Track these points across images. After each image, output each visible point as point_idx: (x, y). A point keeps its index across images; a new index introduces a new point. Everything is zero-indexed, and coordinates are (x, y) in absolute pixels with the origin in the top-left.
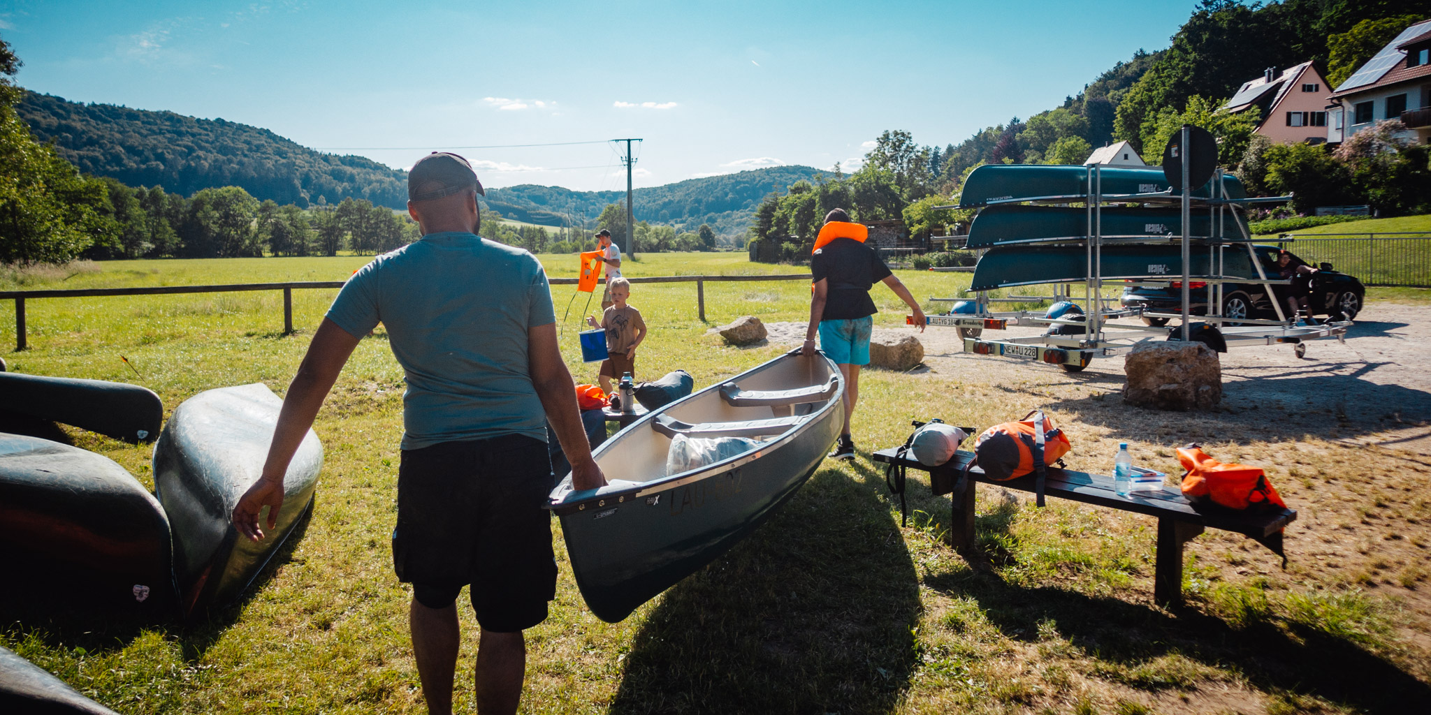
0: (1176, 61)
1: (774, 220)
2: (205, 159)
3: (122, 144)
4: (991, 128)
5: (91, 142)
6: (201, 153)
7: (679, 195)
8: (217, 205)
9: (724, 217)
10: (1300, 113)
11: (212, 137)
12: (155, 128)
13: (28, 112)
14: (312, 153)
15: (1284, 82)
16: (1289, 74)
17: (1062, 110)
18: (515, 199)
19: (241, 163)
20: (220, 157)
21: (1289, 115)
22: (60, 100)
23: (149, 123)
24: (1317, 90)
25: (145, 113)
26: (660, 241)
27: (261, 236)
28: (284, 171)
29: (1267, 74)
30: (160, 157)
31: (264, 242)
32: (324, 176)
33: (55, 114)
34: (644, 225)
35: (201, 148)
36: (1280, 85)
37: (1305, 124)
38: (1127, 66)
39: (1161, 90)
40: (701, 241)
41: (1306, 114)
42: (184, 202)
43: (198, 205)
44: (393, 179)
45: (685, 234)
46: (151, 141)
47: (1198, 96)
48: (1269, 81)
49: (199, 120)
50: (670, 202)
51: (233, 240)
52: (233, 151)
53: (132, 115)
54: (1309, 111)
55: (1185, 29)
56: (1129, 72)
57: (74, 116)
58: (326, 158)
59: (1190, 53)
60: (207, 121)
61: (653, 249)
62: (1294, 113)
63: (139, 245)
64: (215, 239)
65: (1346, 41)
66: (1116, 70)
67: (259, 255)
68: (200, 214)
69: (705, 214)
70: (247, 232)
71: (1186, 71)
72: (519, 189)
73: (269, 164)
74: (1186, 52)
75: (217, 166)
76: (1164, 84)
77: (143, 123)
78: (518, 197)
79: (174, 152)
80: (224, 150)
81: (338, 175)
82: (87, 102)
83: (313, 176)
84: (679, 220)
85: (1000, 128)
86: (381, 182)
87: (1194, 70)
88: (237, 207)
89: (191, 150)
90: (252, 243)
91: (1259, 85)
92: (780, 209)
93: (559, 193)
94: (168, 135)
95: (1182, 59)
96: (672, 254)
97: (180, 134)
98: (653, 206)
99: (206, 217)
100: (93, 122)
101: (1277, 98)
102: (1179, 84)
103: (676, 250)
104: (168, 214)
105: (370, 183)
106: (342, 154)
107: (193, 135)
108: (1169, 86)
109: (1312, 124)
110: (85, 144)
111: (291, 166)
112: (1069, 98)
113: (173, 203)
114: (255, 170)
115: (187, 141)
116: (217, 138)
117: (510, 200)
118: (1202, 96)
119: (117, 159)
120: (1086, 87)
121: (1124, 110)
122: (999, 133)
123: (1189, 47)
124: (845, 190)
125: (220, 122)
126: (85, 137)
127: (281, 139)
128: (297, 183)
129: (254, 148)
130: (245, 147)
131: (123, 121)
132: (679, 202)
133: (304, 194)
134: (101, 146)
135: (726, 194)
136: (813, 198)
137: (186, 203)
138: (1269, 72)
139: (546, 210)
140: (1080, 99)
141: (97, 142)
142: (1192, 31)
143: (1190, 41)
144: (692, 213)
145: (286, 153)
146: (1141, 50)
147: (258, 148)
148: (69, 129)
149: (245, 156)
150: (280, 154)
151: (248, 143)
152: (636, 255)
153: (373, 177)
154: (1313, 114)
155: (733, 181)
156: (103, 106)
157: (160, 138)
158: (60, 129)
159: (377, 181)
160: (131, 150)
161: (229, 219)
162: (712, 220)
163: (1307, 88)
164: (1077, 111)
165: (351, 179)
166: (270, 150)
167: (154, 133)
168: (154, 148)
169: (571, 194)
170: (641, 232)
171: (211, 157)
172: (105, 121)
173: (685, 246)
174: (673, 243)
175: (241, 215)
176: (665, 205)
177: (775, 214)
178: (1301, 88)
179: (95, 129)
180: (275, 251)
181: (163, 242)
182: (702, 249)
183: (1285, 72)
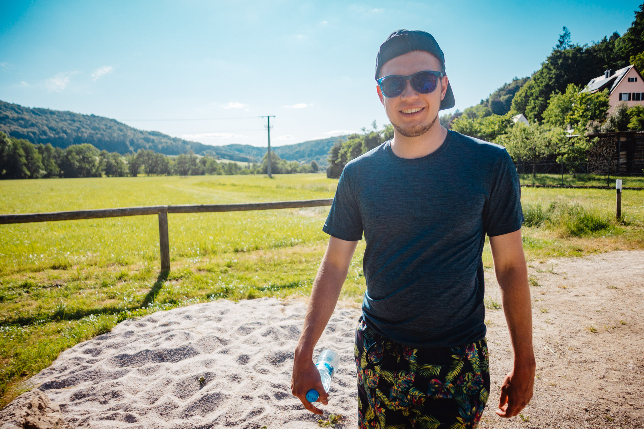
0: (545, 74)
1: (339, 155)
2: (86, 133)
3: (47, 126)
4: (446, 115)
5: (33, 125)
6: (84, 130)
7: (303, 148)
8: (79, 152)
9: (323, 158)
10: (627, 94)
11: (89, 122)
12: (62, 118)
13: (4, 111)
14: (135, 130)
15: (617, 77)
16: (619, 73)
17: (480, 106)
18: (228, 150)
19: (102, 134)
20: (93, 132)
21: (621, 95)
22: (19, 106)
23: (60, 116)
24: (636, 81)
25: (59, 112)
26: (292, 169)
27: (100, 167)
28: (122, 138)
29: (606, 74)
30: (65, 132)
31: (102, 170)
32: (140, 140)
33: (17, 112)
34: (285, 161)
35: (84, 127)
36: (615, 79)
37: (629, 99)
38: (509, 85)
39: (537, 89)
40: (312, 169)
41: (630, 94)
42: (62, 151)
43: (70, 152)
44: (172, 141)
45: (305, 165)
46: (61, 124)
47: (573, 84)
48: (607, 77)
49: (83, 115)
50: (299, 151)
51: (87, 169)
52: (98, 129)
53: (52, 113)
54: (632, 92)
55: (549, 58)
56: (510, 87)
57: (25, 113)
58: (141, 132)
59: (552, 70)
60: (87, 116)
61: (288, 172)
62: (624, 94)
63: (38, 172)
64: (77, 169)
65: (640, 59)
66: (504, 87)
67: (100, 176)
68: (70, 157)
69: (314, 156)
70: (94, 166)
71: (550, 79)
72: (231, 146)
73: (115, 135)
74: (550, 70)
75: (91, 136)
76: (539, 86)
77: (57, 116)
78: (230, 149)
79: (71, 129)
80: (94, 129)
81: (147, 140)
82: (31, 107)
83: (135, 140)
84: (303, 159)
85: (450, 114)
86: (166, 143)
87: (555, 78)
88: (88, 154)
89: (79, 128)
90: (97, 171)
91: (601, 80)
92: (343, 149)
93: (249, 147)
94: (69, 122)
95: (548, 73)
96: (298, 174)
97: (74, 121)
98: (291, 153)
99: (73, 158)
100: (34, 116)
101: (614, 86)
102: (547, 86)
103: (301, 172)
104: (55, 157)
105: (161, 143)
106: (149, 130)
107: (80, 122)
108: (542, 87)
109: (633, 99)
110: (30, 126)
111: (125, 136)
112: (482, 100)
113: (57, 152)
114: (108, 137)
115: (77, 124)
116: (91, 123)
117: (226, 151)
118: (575, 84)
119: (45, 133)
120: (490, 95)
121: (516, 101)
122: (450, 117)
123: (552, 68)
124: (379, 136)
125: (93, 116)
126: (30, 123)
127: (121, 124)
128: (128, 143)
129: (108, 127)
130: (104, 127)
131: (48, 115)
132: (303, 151)
133: (131, 149)
134: (37, 127)
135: (324, 147)
136: (361, 142)
137: (64, 152)
138: (607, 73)
139: (242, 155)
140: (487, 101)
141: (36, 125)
142: (553, 59)
143: (552, 64)
144: (309, 156)
145: (123, 129)
146: (516, 78)
147: (110, 127)
148: (22, 119)
149: (104, 131)
150: (121, 130)
151: (106, 125)
152: (273, 175)
153: (163, 140)
154: (634, 94)
155: (327, 141)
156: (39, 109)
157: (65, 123)
158: (18, 120)
159: (165, 142)
160: (51, 129)
161: (85, 159)
162: (318, 159)
163: (631, 80)
164: (486, 105)
165: (153, 141)
166: (116, 128)
167: (62, 120)
168: (62, 128)
169: (254, 148)
170: (283, 165)
171: (88, 132)
172: (39, 115)
173: (304, 171)
174: (298, 170)
175: (91, 157)
176: (297, 152)
177: (340, 151)
178: (627, 80)
179: (34, 119)
180: (108, 174)
181: (51, 170)
182: (312, 172)
183: (617, 72)
